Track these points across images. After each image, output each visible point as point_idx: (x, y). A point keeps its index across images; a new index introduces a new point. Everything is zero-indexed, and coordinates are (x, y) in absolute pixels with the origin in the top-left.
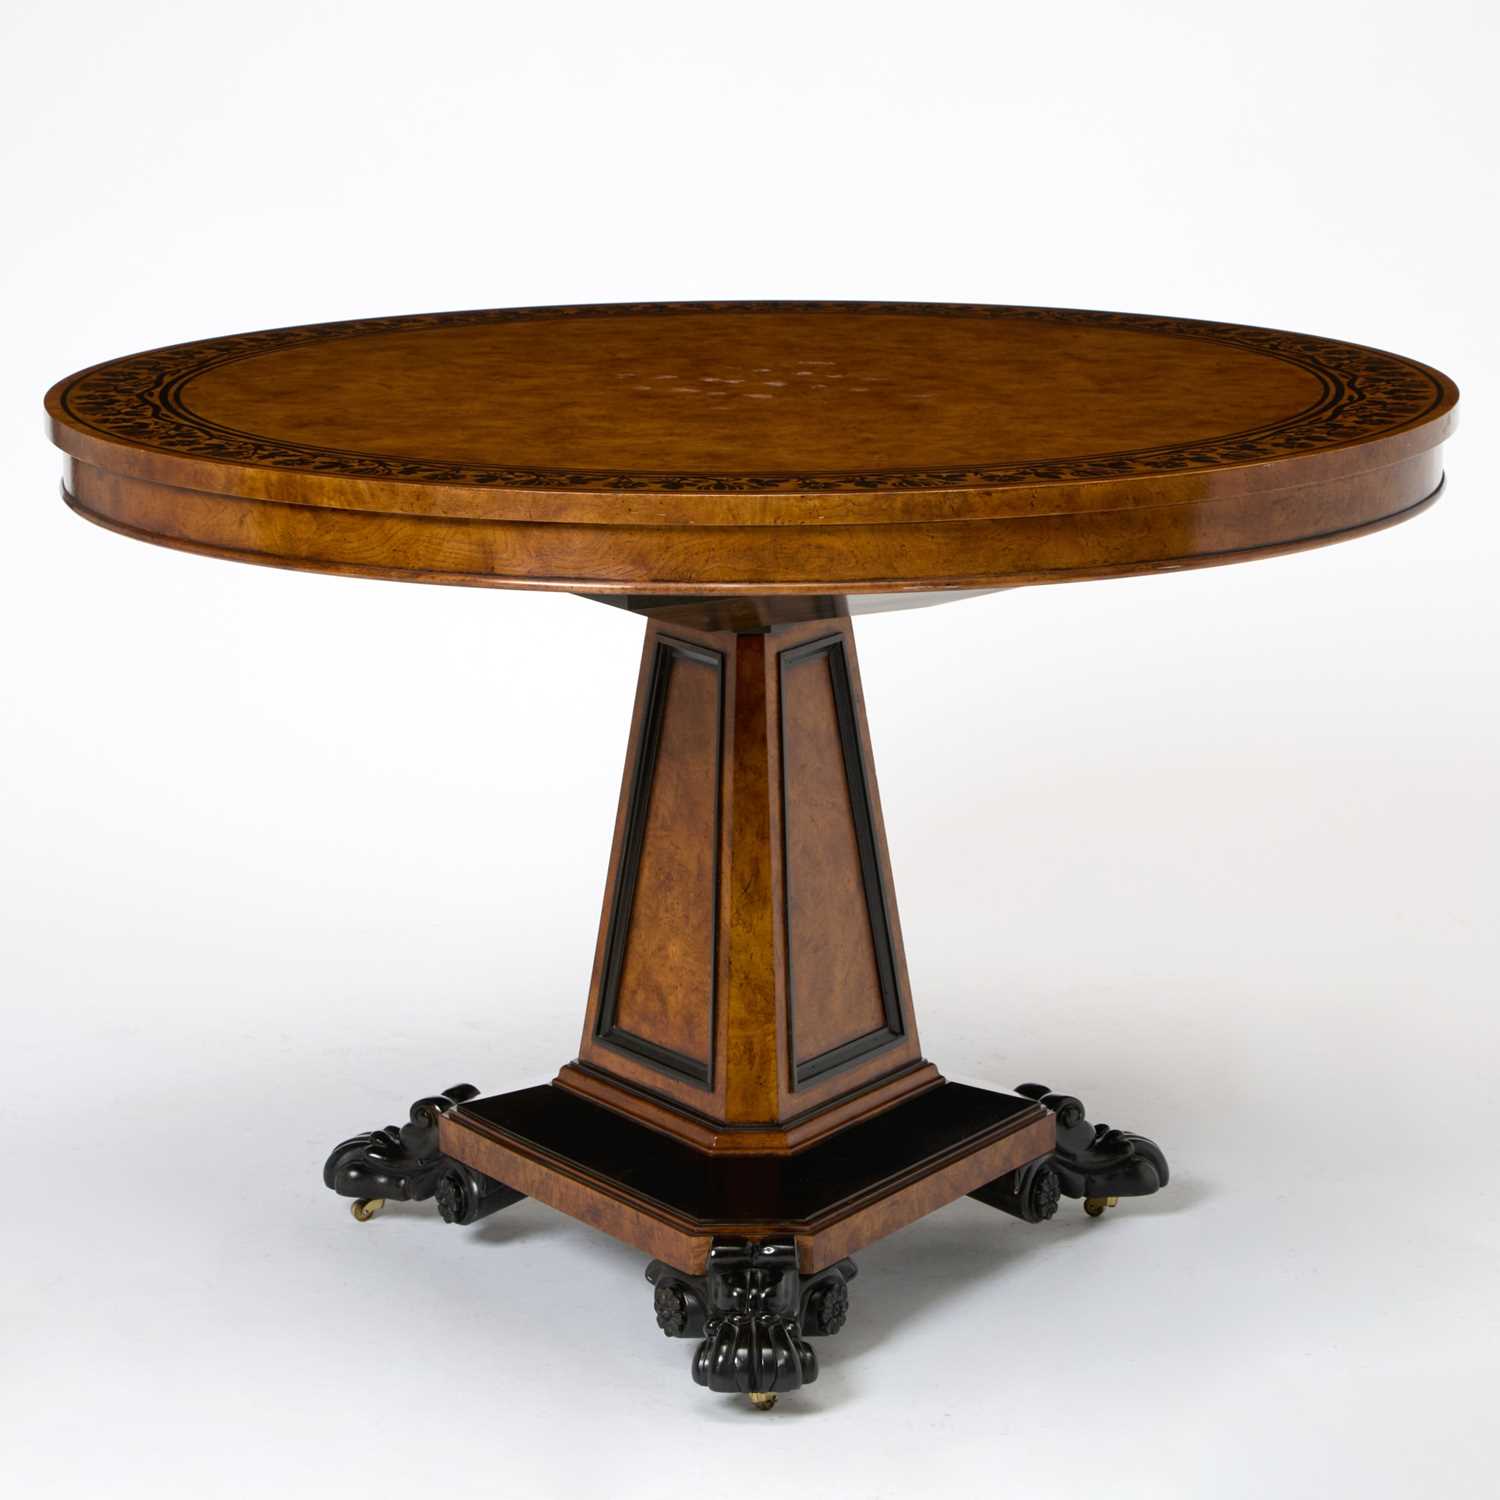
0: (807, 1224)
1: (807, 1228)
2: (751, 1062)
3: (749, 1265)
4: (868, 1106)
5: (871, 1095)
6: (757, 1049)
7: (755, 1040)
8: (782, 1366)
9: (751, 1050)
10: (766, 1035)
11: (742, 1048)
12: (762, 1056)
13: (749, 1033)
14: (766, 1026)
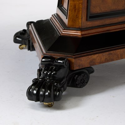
0: (74, 55)
1: (74, 57)
2: (75, 11)
3: (52, 65)
4: (115, 28)
5: (112, 27)
6: (77, 7)
7: (77, 5)
8: (46, 95)
9: (75, 7)
10: (79, 4)
11: (73, 7)
12: (78, 10)
13: (75, 3)
14: (80, 1)
